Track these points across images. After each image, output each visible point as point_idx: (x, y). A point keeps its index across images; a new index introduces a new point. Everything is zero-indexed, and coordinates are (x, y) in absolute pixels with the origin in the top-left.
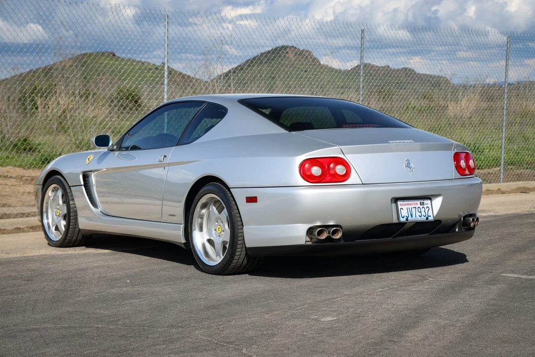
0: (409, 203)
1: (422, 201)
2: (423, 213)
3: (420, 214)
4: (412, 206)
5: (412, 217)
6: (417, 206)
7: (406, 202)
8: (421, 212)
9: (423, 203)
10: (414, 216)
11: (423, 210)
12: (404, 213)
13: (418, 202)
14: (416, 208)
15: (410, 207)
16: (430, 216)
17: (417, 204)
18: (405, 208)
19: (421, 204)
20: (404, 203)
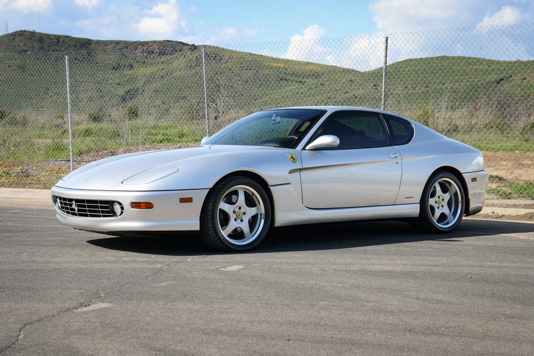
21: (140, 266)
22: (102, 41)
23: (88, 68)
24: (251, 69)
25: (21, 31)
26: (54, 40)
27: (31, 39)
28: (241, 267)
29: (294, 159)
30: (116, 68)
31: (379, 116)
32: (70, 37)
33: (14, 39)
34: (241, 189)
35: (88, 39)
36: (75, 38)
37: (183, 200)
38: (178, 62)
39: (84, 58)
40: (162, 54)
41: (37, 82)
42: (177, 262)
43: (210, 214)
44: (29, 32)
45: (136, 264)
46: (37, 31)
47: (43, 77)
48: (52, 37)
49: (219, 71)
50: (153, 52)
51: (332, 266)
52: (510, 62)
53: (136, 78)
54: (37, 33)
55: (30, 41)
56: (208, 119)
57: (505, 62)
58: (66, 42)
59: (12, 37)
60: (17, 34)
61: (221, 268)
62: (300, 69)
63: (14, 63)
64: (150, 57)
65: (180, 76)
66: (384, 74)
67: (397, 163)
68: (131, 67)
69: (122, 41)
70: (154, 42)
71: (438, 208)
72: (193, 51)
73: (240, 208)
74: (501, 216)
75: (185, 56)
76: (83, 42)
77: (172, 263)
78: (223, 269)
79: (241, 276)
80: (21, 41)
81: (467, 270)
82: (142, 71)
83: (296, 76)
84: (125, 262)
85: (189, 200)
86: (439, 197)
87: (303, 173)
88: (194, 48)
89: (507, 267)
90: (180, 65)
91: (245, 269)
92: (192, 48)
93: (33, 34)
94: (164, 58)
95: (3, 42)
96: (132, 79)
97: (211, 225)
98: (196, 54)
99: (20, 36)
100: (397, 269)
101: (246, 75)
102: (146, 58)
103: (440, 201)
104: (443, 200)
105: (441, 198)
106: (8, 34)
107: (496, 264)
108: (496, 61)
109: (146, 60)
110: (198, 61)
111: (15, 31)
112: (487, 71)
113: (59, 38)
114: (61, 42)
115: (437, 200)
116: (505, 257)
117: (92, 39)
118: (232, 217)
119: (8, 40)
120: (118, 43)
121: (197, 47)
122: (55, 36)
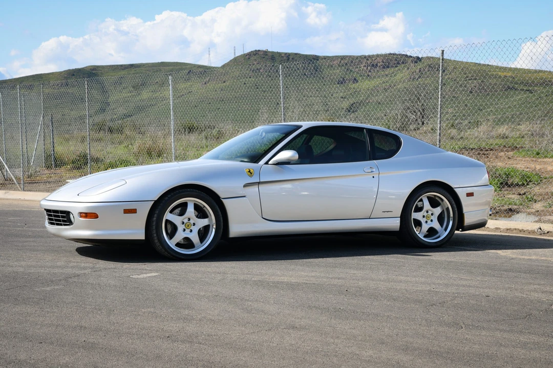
23: (315, 83)
24: (475, 79)
25: (256, 51)
26: (285, 58)
27: (264, 58)
29: (251, 173)
30: (341, 82)
31: (364, 131)
32: (299, 54)
33: (249, 58)
34: (191, 201)
35: (316, 56)
36: (303, 55)
37: (127, 211)
38: (402, 75)
39: (312, 73)
40: (387, 67)
41: (268, 98)
43: (154, 224)
44: (262, 51)
46: (270, 50)
47: (274, 93)
48: (283, 55)
50: (377, 66)
53: (360, 91)
54: (269, 52)
55: (264, 59)
58: (295, 59)
59: (247, 57)
60: (252, 54)
62: (530, 78)
63: (249, 81)
64: (374, 70)
67: (373, 177)
68: (355, 80)
69: (347, 56)
70: (378, 56)
71: (426, 222)
72: (416, 62)
73: (189, 219)
74: (546, 232)
75: (408, 69)
80: (255, 60)
82: (365, 85)
83: (525, 85)
85: (133, 211)
86: (427, 212)
87: (262, 187)
88: (418, 59)
90: (402, 77)
92: (416, 60)
93: (266, 53)
94: (387, 71)
95: (240, 62)
96: (356, 93)
97: (155, 235)
98: (420, 66)
99: (255, 55)
101: (472, 84)
102: (370, 71)
103: (428, 216)
104: (432, 214)
105: (430, 213)
106: (244, 54)
109: (370, 74)
110: (422, 72)
111: (250, 51)
113: (289, 55)
114: (291, 59)
115: (425, 214)
117: (319, 55)
118: (180, 228)
119: (244, 59)
120: (343, 58)
121: (421, 58)
122: (286, 54)
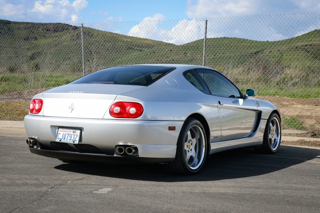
0: (66, 130)
1: (74, 130)
2: (72, 138)
3: (70, 138)
4: (67, 133)
5: (64, 139)
6: (70, 133)
7: (64, 130)
8: (71, 137)
9: (75, 132)
10: (66, 139)
11: (73, 136)
12: (60, 136)
13: (72, 131)
14: (69, 134)
15: (65, 133)
16: (76, 141)
17: (71, 132)
18: (62, 133)
19: (73, 132)
20: (62, 130)
21: (29, 190)
22: (17, 22)
24: (110, 42)
28: (110, 189)
30: (27, 39)
35: (9, 21)
38: (66, 37)
39: (7, 32)
40: (56, 31)
42: (60, 185)
45: (26, 187)
49: (91, 42)
50: (50, 30)
51: (180, 188)
52: (264, 42)
53: (39, 46)
56: (85, 73)
57: (260, 42)
61: (94, 190)
62: (140, 43)
64: (48, 33)
65: (67, 45)
66: (204, 45)
68: (36, 39)
69: (30, 23)
70: (51, 24)
72: (74, 30)
75: (70, 33)
76: (6, 23)
77: (55, 185)
78: (96, 192)
79: (111, 199)
81: (282, 192)
82: (42, 41)
83: (138, 47)
84: (18, 185)
89: (309, 190)
90: (66, 39)
91: (113, 191)
92: (74, 28)
94: (57, 34)
96: (36, 46)
98: (77, 32)
100: (229, 192)
101: (108, 45)
102: (45, 34)
107: (300, 186)
108: (255, 41)
110: (78, 36)
112: (249, 46)
116: (303, 179)
120: (28, 24)
121: (77, 27)
